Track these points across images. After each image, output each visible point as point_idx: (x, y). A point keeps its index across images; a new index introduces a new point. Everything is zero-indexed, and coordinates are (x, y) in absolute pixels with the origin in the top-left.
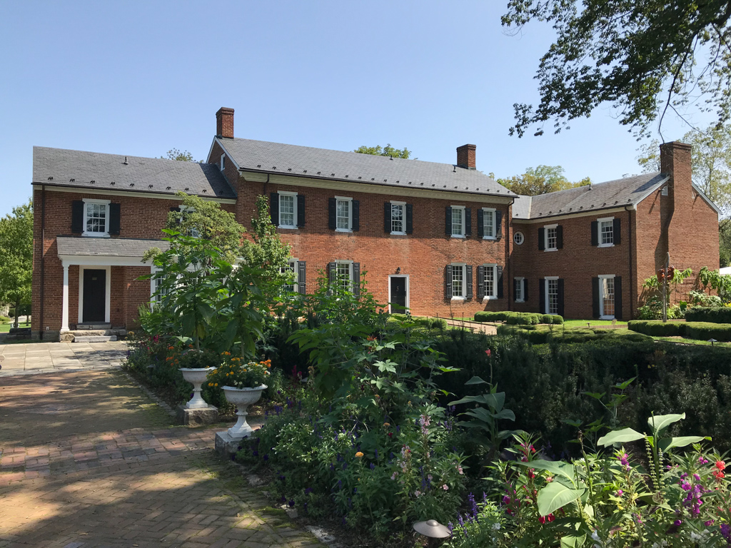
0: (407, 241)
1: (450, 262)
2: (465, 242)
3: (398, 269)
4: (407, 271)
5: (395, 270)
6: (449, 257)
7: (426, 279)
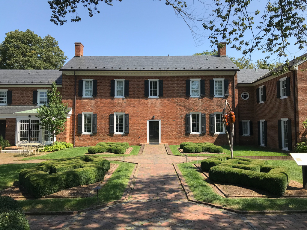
0: (159, 101)
1: (189, 112)
2: (201, 100)
3: (153, 117)
4: (159, 118)
5: (151, 117)
6: (188, 109)
7: (172, 122)
